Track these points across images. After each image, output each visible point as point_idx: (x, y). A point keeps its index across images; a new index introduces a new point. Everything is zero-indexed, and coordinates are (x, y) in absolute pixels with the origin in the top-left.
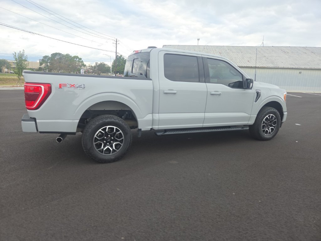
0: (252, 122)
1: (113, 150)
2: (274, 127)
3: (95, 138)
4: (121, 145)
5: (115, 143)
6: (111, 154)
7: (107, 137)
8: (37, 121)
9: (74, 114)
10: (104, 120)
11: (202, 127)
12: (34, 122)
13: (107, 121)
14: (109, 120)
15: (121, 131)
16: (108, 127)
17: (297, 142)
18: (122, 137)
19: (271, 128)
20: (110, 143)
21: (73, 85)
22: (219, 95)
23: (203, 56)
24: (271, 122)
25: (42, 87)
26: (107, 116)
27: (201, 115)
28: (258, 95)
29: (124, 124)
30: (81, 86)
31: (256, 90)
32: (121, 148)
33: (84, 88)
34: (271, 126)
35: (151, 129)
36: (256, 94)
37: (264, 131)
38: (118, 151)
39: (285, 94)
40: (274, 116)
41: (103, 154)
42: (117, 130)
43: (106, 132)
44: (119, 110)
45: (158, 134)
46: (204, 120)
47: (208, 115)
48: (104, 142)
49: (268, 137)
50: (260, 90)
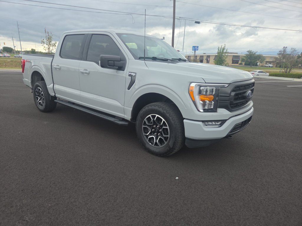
0: (128, 117)
4: (44, 102)
14: (37, 83)
15: (43, 93)
16: (38, 88)
24: (161, 127)
28: (132, 79)
32: (44, 105)
34: (161, 134)
35: (55, 96)
36: (129, 79)
41: (39, 105)
50: (136, 73)
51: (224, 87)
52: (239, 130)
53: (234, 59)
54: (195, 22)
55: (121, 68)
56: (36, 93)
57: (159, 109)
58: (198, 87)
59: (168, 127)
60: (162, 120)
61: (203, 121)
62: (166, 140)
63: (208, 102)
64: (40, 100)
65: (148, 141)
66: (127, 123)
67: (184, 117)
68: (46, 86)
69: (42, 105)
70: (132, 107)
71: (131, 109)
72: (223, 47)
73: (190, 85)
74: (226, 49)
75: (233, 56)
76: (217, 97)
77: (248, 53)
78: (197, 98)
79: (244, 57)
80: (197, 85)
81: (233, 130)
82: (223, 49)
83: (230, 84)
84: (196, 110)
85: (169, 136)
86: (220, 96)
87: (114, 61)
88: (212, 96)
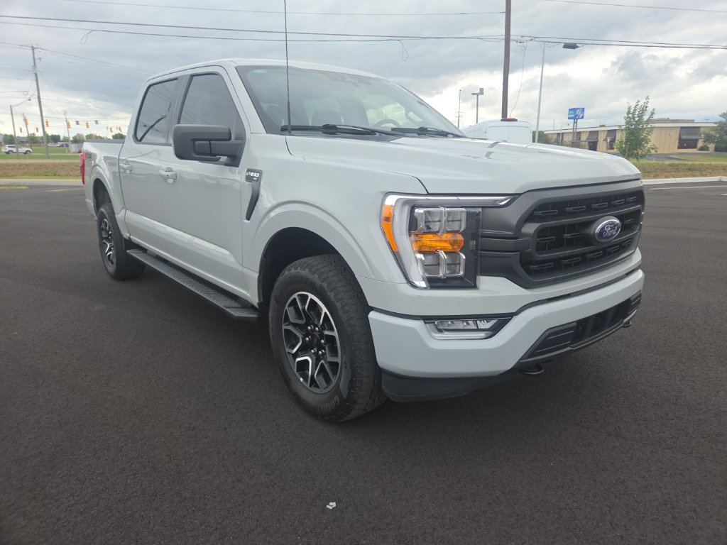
31: (248, 171)
35: (130, 239)
50: (260, 172)
51: (495, 206)
52: (568, 348)
53: (684, 137)
54: (563, 44)
55: (234, 160)
56: (103, 232)
57: (311, 276)
58: (407, 209)
59: (335, 334)
60: (322, 310)
61: (427, 319)
62: (335, 373)
63: (442, 255)
64: (110, 250)
65: (295, 370)
66: (254, 316)
67: (370, 304)
68: (114, 214)
69: (112, 263)
70: (258, 270)
71: (256, 275)
72: (641, 103)
73: (384, 200)
74: (649, 109)
75: (682, 128)
76: (472, 240)
77: (723, 120)
78: (405, 243)
79: (712, 128)
80: (402, 201)
81: (537, 349)
82: (643, 110)
83: (514, 197)
84: (405, 281)
85: (338, 360)
86: (482, 237)
87: (210, 140)
88: (460, 237)
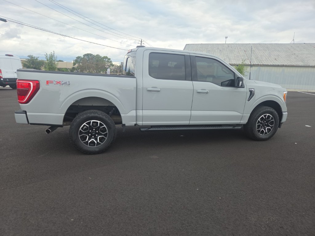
0: (245, 121)
1: (98, 143)
2: (271, 127)
3: (80, 130)
4: (105, 139)
5: (99, 136)
6: (95, 146)
7: (92, 130)
8: (28, 114)
9: (60, 109)
10: (89, 115)
11: (188, 124)
12: (25, 115)
13: (91, 115)
14: (93, 115)
15: (105, 126)
16: (92, 121)
17: (296, 143)
18: (106, 131)
19: (267, 129)
20: (95, 136)
21: (59, 82)
22: (207, 93)
23: (191, 54)
24: (267, 122)
25: (31, 83)
26: (92, 111)
27: (188, 113)
28: (252, 94)
29: (107, 119)
30: (66, 83)
31: (249, 89)
32: (105, 142)
33: (69, 84)
34: (268, 126)
35: (136, 125)
36: (249, 93)
37: (259, 131)
38: (102, 144)
39: (284, 93)
40: (271, 116)
41: (88, 146)
42: (101, 125)
43: (90, 126)
44: (107, 106)
45: (142, 130)
46: (190, 117)
47: (194, 113)
48: (89, 135)
49: (264, 137)
50: (254, 89)
56: (82, 130)
65: (259, 134)
67: (283, 111)
69: (99, 145)
71: (250, 115)
77: (29, 58)
85: (274, 125)
